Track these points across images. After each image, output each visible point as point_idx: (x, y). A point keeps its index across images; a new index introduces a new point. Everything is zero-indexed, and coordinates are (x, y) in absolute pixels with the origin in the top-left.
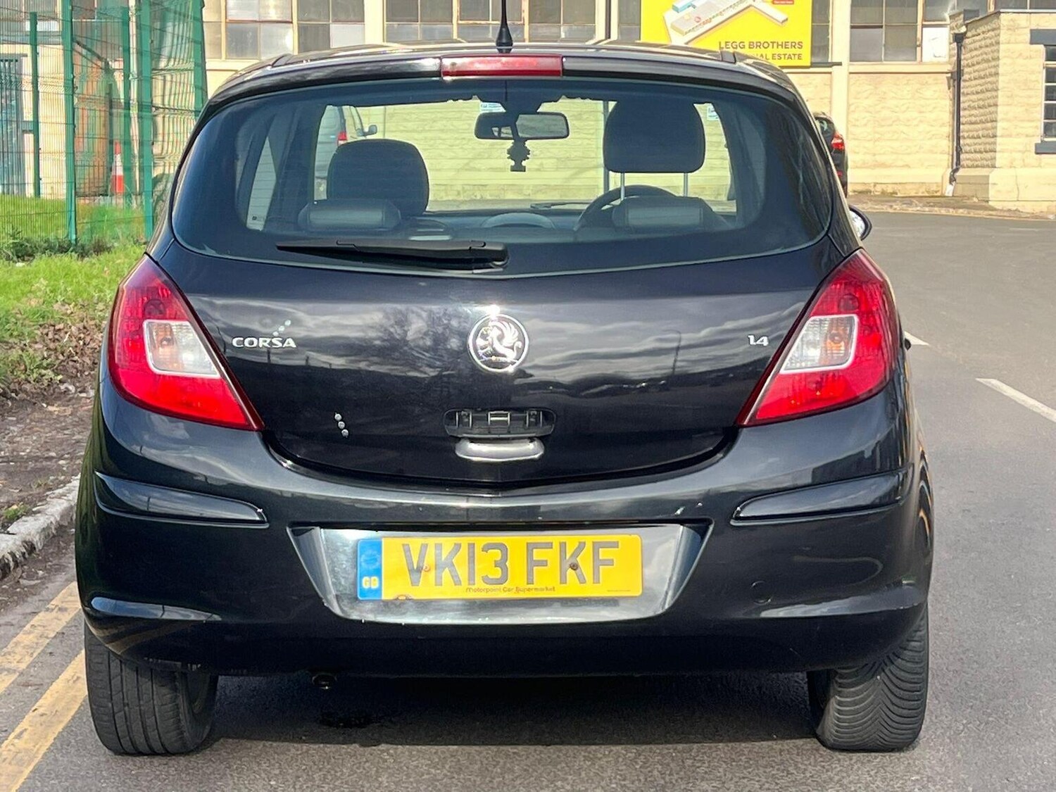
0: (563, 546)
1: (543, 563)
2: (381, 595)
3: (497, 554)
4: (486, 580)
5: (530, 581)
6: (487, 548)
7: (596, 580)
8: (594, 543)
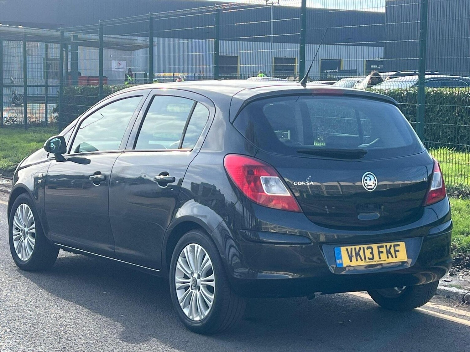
0: (386, 246)
1: (382, 252)
2: (343, 265)
3: (370, 250)
4: (369, 259)
5: (380, 258)
6: (368, 248)
7: (396, 257)
8: (394, 245)
